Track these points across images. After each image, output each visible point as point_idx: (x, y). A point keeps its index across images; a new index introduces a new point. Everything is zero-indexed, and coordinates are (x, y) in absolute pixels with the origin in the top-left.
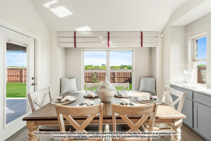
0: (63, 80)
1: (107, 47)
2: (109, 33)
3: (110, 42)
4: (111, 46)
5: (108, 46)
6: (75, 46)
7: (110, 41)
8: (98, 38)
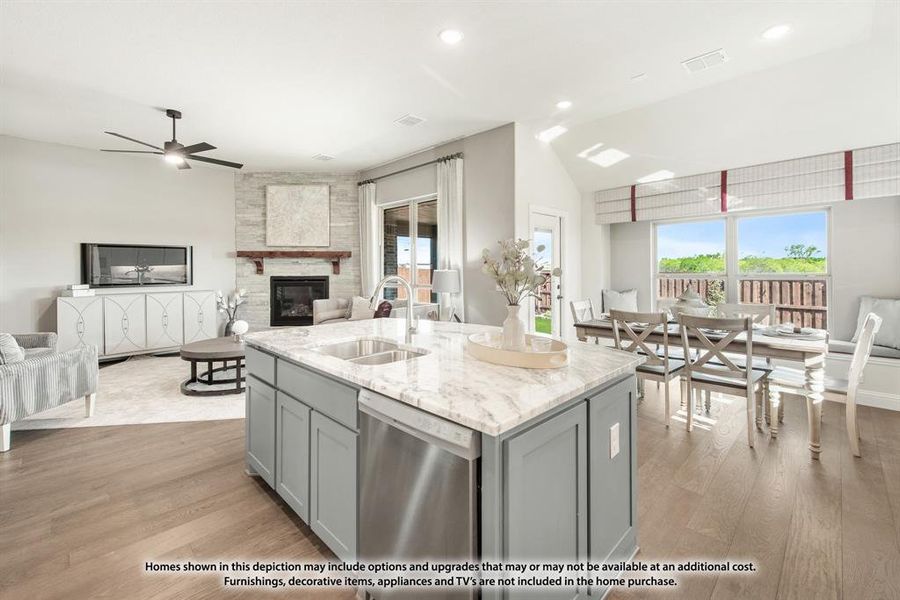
0: (608, 295)
1: (720, 211)
2: (724, 174)
3: (729, 198)
4: (730, 208)
5: (724, 208)
6: (634, 219)
7: (730, 195)
8: (695, 192)
